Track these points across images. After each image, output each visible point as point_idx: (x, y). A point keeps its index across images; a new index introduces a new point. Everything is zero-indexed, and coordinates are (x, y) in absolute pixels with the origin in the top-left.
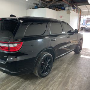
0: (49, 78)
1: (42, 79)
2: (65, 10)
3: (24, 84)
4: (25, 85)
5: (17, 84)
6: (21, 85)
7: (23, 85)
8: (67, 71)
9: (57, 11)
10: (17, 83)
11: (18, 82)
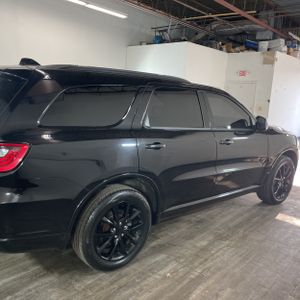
0: (126, 275)
1: (102, 275)
2: (256, 50)
3: (36, 284)
4: (35, 288)
5: (15, 280)
6: (24, 285)
7: (31, 287)
8: (202, 260)
9: (229, 52)
10: (19, 275)
11: (23, 273)
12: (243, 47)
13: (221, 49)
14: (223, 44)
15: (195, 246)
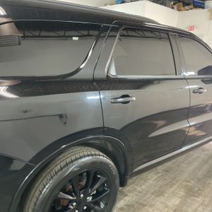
12: (191, 6)
13: (173, 8)
14: (174, 4)
15: (167, 207)
